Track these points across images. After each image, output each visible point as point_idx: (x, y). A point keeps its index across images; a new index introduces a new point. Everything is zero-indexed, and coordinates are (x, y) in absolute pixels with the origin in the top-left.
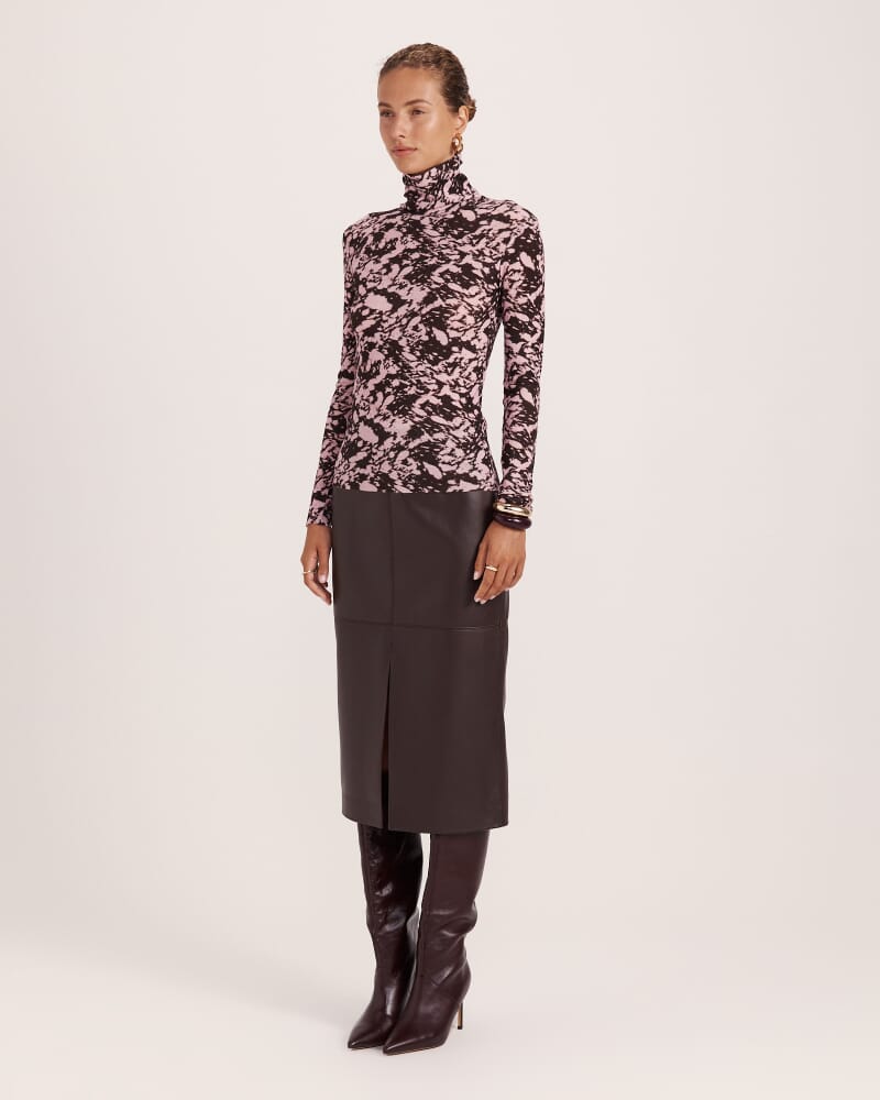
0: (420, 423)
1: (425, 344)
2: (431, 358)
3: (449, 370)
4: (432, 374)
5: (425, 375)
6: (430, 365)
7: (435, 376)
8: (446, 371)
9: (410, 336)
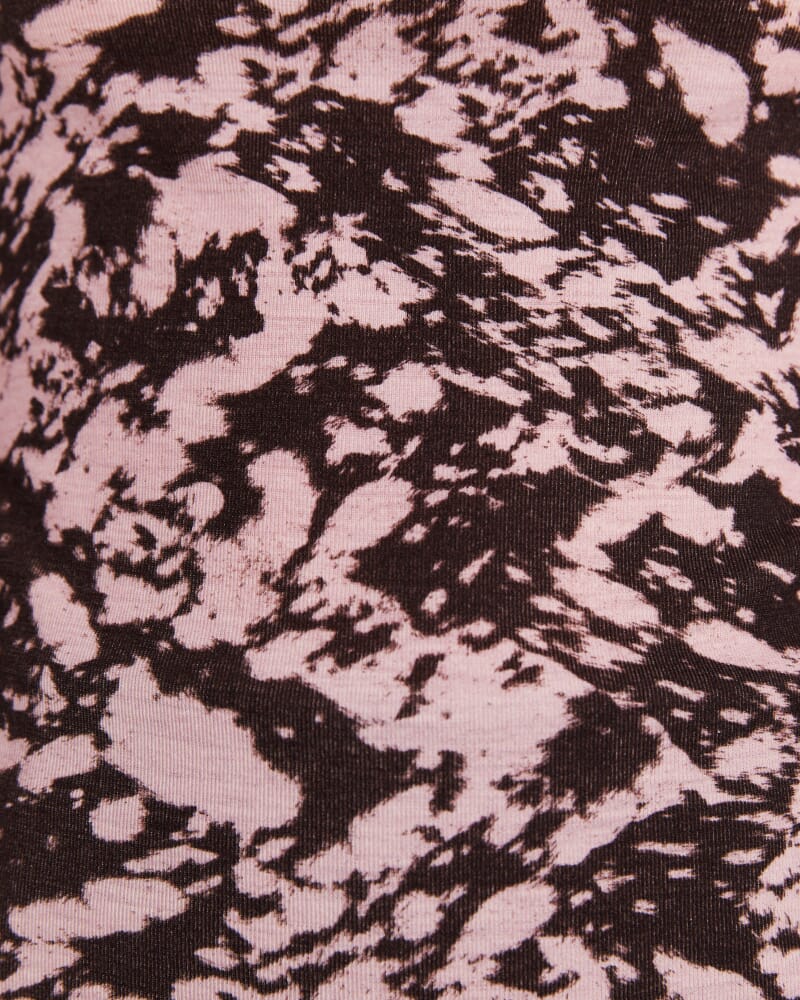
0: (623, 676)
1: (600, 129)
2: (650, 224)
3: (768, 305)
4: (665, 331)
5: (625, 339)
6: (646, 274)
7: (692, 344)
8: (752, 318)
9: (487, 75)
